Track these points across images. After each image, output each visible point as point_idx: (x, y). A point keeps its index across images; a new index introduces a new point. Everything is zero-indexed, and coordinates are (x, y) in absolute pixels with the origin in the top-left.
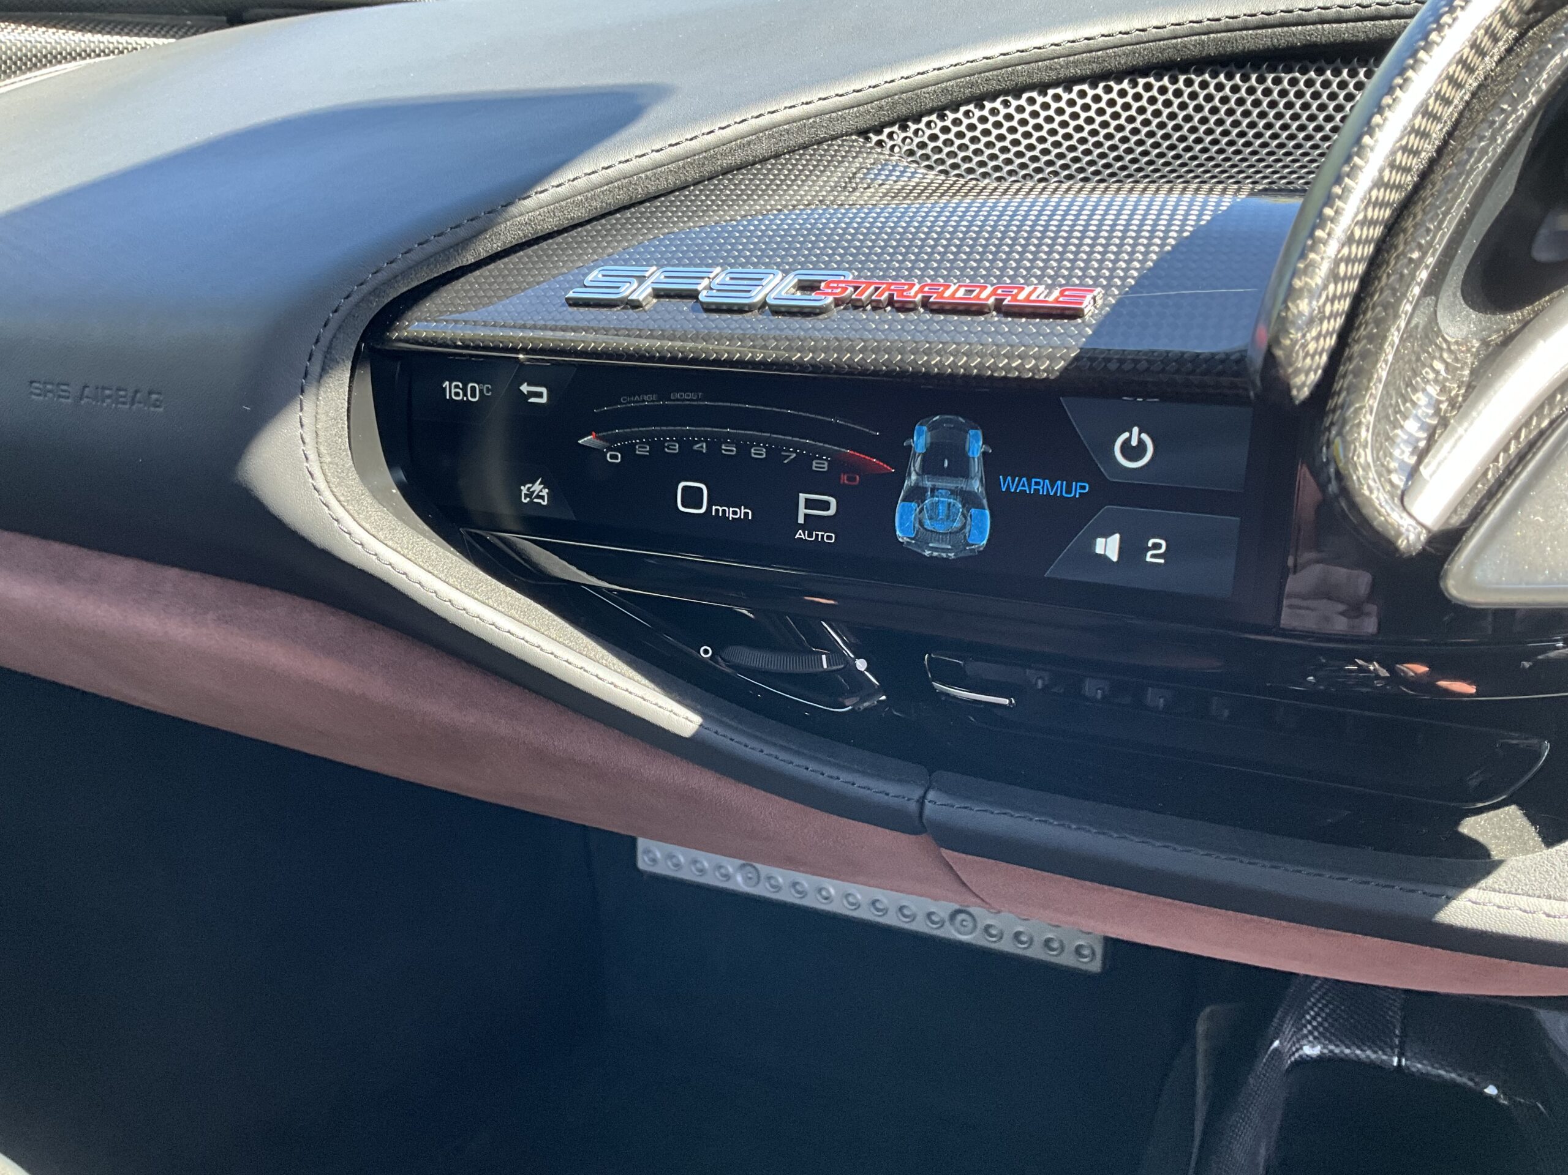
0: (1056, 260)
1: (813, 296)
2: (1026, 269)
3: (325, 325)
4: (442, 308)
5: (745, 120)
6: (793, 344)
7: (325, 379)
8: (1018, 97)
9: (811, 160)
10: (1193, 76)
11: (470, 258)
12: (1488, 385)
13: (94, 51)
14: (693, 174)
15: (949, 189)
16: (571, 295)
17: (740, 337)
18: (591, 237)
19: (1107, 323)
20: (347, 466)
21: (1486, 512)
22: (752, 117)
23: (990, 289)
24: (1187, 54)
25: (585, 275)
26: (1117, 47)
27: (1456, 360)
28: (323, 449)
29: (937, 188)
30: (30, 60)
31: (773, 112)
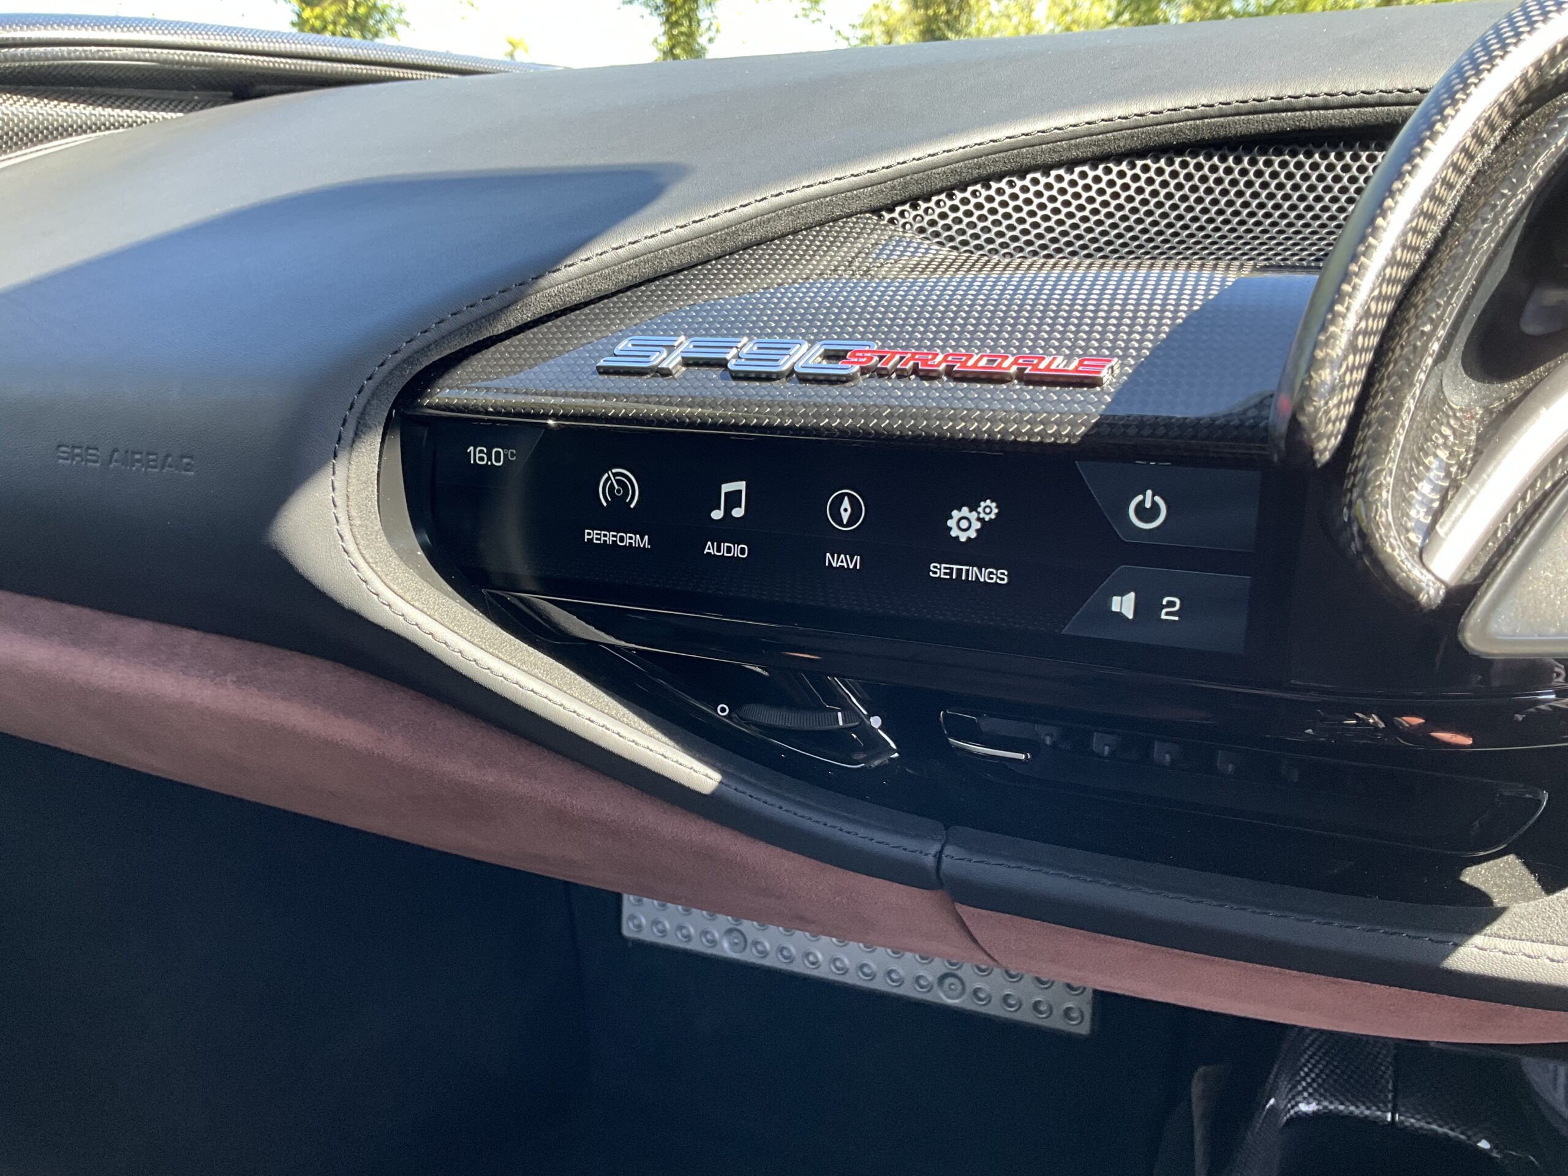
0: (1072, 332)
1: (840, 364)
2: (1044, 340)
3: (360, 392)
4: (474, 376)
5: (765, 198)
6: (821, 411)
7: (357, 443)
8: (1023, 178)
9: (827, 236)
10: (1188, 159)
11: (500, 329)
12: (1496, 450)
13: (104, 125)
14: (715, 249)
15: (963, 264)
16: (601, 363)
17: (769, 403)
18: (618, 308)
19: (1125, 391)
20: (376, 528)
21: (1498, 568)
22: (772, 196)
23: (1011, 359)
24: (1182, 138)
25: (615, 345)
26: (1116, 131)
27: (1462, 426)
28: (354, 513)
29: (952, 264)
30: (42, 132)
31: (792, 191)
